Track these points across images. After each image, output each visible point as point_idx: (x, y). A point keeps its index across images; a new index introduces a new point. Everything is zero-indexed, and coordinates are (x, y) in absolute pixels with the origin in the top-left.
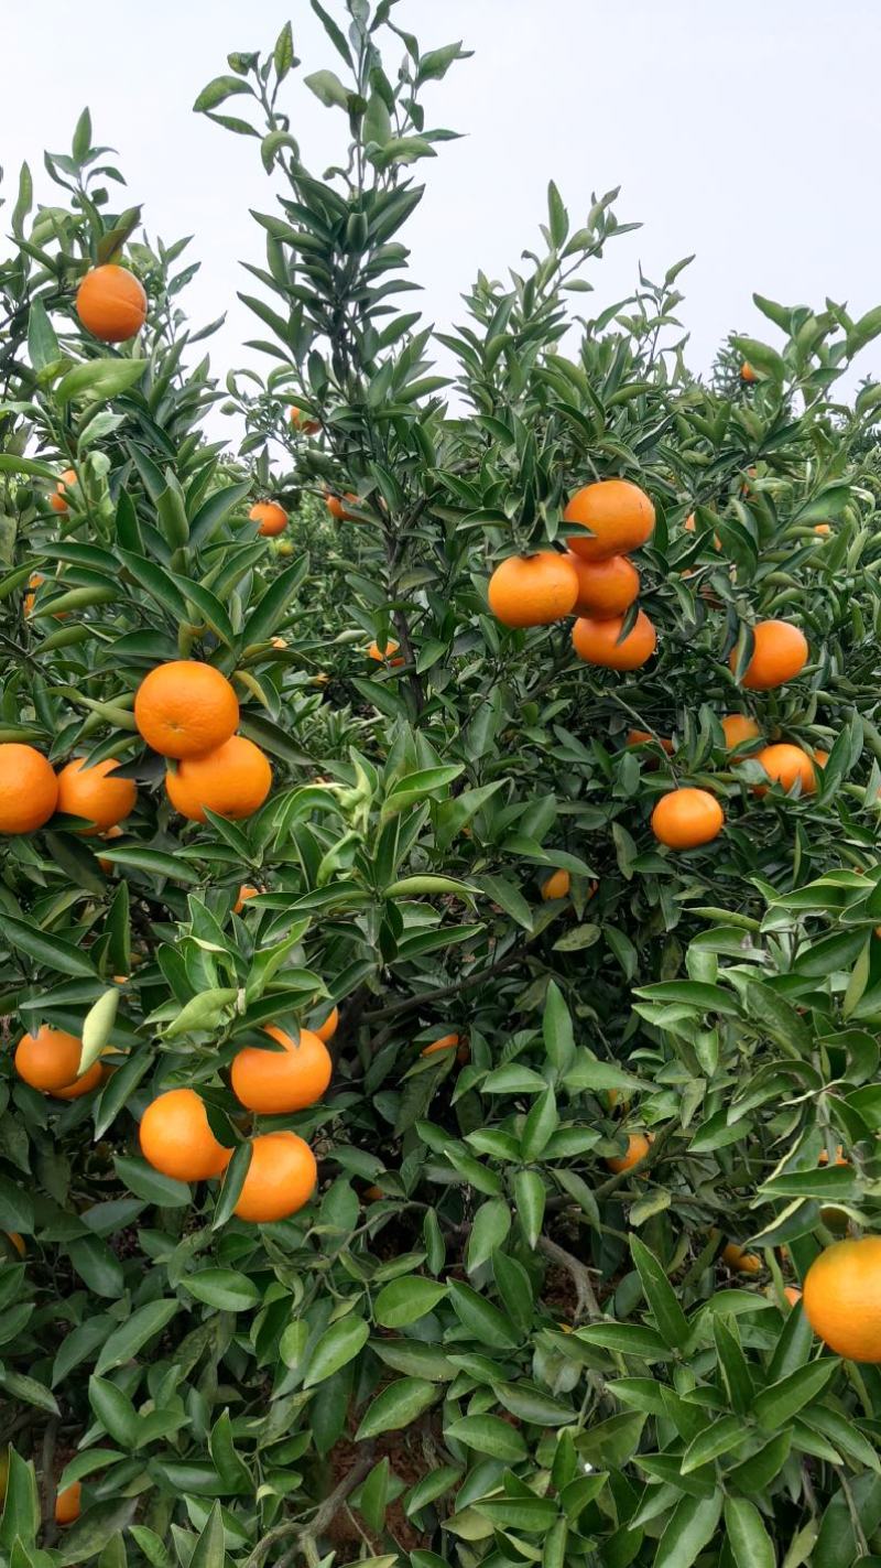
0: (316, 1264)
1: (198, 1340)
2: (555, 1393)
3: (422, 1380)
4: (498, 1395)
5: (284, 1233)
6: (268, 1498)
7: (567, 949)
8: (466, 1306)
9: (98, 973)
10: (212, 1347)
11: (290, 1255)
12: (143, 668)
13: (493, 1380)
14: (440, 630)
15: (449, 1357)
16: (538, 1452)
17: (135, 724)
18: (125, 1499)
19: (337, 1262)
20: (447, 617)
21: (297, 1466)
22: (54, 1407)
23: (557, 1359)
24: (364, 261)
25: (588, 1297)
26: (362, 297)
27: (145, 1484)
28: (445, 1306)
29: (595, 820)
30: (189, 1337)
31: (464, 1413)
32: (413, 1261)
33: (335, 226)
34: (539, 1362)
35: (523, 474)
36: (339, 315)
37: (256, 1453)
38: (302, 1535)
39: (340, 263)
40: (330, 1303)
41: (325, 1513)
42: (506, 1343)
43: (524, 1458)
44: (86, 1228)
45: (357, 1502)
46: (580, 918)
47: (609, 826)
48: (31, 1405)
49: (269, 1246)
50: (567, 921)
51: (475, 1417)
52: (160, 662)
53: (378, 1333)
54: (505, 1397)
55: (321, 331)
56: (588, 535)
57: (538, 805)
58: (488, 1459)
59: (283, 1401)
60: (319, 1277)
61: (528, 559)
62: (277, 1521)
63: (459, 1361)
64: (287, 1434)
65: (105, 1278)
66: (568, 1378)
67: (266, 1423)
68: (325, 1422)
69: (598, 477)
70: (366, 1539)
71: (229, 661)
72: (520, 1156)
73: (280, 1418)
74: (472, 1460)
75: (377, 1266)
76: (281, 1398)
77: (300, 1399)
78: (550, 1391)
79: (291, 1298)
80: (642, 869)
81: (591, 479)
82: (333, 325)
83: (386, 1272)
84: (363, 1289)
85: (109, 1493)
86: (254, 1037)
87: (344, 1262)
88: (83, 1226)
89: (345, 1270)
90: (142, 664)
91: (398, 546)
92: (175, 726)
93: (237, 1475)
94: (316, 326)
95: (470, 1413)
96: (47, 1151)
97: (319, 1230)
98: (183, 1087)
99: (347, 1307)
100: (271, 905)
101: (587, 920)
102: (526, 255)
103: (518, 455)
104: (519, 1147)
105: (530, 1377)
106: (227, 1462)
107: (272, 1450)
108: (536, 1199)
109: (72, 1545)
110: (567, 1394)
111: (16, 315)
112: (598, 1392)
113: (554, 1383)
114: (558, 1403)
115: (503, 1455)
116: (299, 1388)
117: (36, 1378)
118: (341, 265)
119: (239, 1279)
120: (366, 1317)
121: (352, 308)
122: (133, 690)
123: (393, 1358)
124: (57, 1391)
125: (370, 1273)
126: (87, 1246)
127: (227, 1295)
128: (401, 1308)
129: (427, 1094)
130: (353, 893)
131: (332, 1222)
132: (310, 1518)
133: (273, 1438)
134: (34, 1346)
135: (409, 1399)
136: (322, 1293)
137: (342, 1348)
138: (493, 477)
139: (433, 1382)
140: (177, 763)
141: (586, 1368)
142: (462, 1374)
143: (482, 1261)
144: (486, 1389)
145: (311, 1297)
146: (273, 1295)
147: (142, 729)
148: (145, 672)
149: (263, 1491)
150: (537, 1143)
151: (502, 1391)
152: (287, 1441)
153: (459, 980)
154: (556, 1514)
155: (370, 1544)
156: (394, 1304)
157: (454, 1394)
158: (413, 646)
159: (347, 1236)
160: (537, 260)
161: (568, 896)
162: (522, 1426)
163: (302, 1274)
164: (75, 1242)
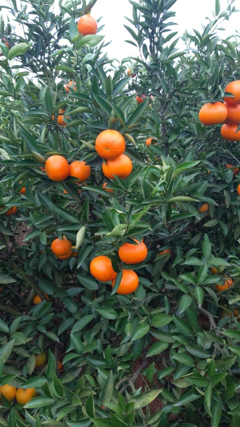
0: (135, 308)
1: (98, 327)
2: (204, 349)
3: (164, 342)
4: (187, 348)
5: (125, 299)
6: (120, 370)
7: (207, 226)
8: (178, 323)
9: (80, 222)
10: (102, 329)
11: (127, 305)
12: (98, 132)
13: (185, 344)
14: (176, 131)
15: (173, 337)
16: (198, 365)
17: (95, 149)
18: (78, 367)
19: (140, 308)
20: (178, 127)
21: (128, 362)
22: (58, 341)
23: (205, 340)
24: (161, 15)
25: (213, 323)
26: (161, 26)
27: (84, 363)
28: (172, 323)
29: (218, 189)
30: (96, 326)
31: (177, 352)
32: (162, 310)
33: (154, 4)
34: (199, 340)
35: (213, 76)
36: (154, 32)
37: (116, 358)
38: (130, 382)
39: (154, 16)
40: (138, 319)
41: (135, 376)
42: (189, 334)
43: (194, 366)
44: (68, 294)
45: (145, 374)
46: (212, 217)
47: (222, 191)
48: (52, 340)
49: (121, 302)
50: (207, 218)
51: (180, 354)
52: (102, 130)
53: (153, 328)
54: (189, 349)
55: (147, 37)
56: (232, 96)
57: (202, 183)
58: (184, 365)
59: (124, 344)
60: (135, 312)
61: (213, 103)
62: (123, 377)
63: (176, 338)
64: (125, 353)
65: (73, 308)
66: (208, 345)
67: (119, 350)
68: (136, 351)
69: (235, 79)
70: (147, 384)
71: (123, 130)
72: (196, 282)
73: (123, 349)
74: (178, 365)
75: (152, 310)
76: (123, 344)
77: (129, 344)
78: (202, 348)
79: (127, 317)
80: (233, 204)
81: (233, 80)
82: (151, 35)
83: (154, 312)
84: (148, 316)
85: (75, 365)
86: (128, 240)
87: (143, 308)
88: (67, 293)
89: (143, 311)
90: (97, 131)
91: (165, 104)
92: (107, 149)
93: (111, 364)
94: (146, 36)
95: (179, 352)
96: (56, 273)
97: (135, 299)
98: (102, 255)
99: (143, 321)
100: (133, 203)
101: (214, 218)
102: (207, 18)
103: (212, 71)
104: (196, 280)
105: (197, 344)
106: (109, 359)
107: (121, 357)
108: (201, 294)
109: (64, 378)
110: (207, 350)
111: (59, 31)
112: (218, 350)
113: (204, 346)
114: (205, 352)
115: (188, 365)
116: (129, 341)
117: (54, 333)
118: (155, 17)
119: (112, 310)
120: (148, 323)
121: (157, 29)
122: (95, 139)
123: (156, 335)
124: (59, 337)
125: (149, 312)
126: (67, 299)
127: (109, 314)
128: (160, 322)
129: (161, 265)
130: (159, 200)
131: (138, 297)
132: (132, 376)
133: (121, 354)
134: (52, 325)
135: (161, 347)
136: (136, 316)
137: (143, 331)
138: (204, 78)
139: (168, 343)
140: (106, 161)
141: (213, 343)
142: (176, 342)
143: (184, 311)
144: (183, 346)
145: (132, 317)
146: (122, 316)
147: (97, 151)
148: (98, 133)
149: (119, 368)
150: (201, 279)
151: (188, 347)
152: (125, 356)
153: (172, 234)
154: (208, 383)
155: (148, 386)
156: (157, 321)
157: (174, 347)
158: (166, 135)
159: (142, 301)
160: (210, 20)
161: (208, 211)
162: (193, 357)
163: (131, 310)
164: (64, 298)
